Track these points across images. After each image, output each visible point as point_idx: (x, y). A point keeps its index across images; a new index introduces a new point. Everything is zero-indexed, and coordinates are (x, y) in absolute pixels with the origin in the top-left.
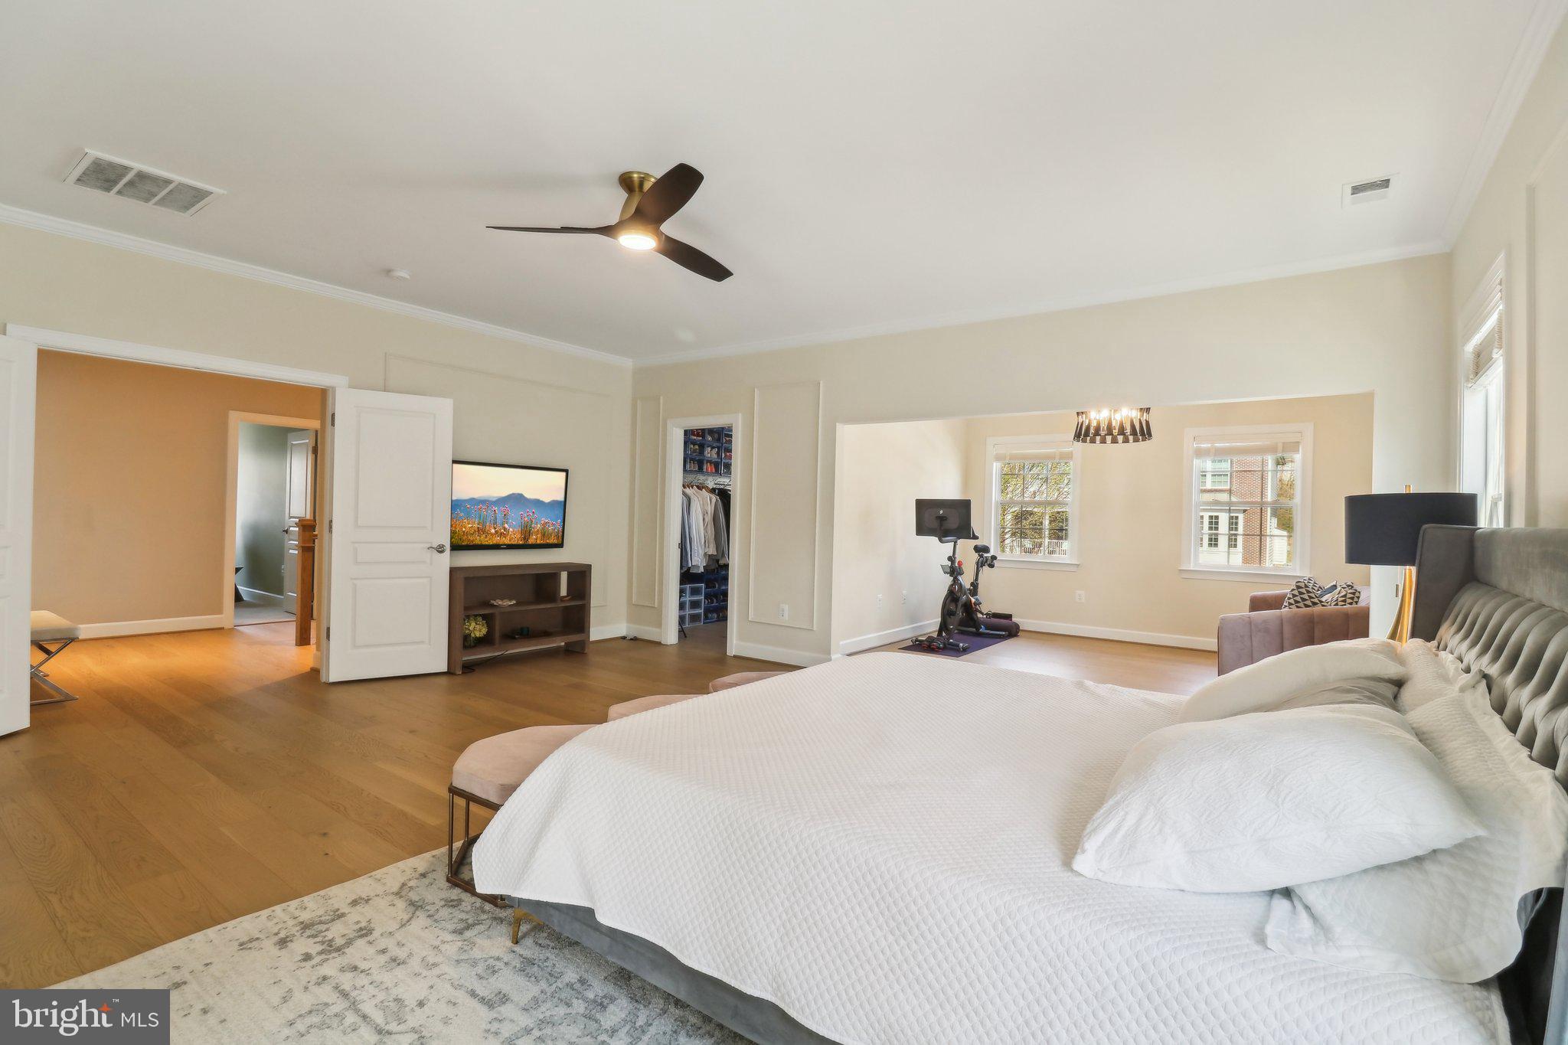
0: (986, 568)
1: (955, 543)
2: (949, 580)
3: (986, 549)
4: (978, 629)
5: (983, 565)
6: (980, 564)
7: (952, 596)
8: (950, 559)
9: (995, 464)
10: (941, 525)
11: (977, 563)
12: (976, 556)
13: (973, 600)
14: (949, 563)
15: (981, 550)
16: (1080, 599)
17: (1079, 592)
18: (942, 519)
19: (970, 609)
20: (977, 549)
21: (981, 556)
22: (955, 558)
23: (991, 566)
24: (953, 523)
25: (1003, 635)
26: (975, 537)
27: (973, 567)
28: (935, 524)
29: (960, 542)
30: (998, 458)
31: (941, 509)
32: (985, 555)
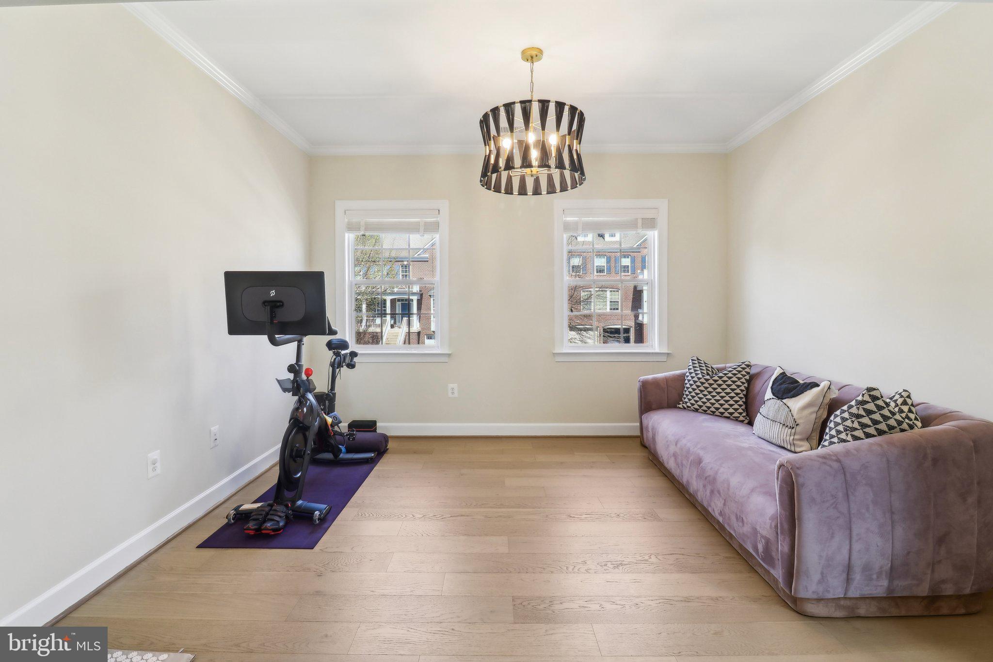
0: (344, 369)
1: (300, 342)
2: (290, 400)
3: (344, 345)
4: (336, 455)
5: (340, 366)
6: (335, 366)
7: (297, 425)
8: (291, 369)
9: (347, 235)
10: (273, 316)
11: (332, 365)
12: (329, 355)
13: (329, 420)
14: (291, 376)
15: (336, 346)
16: (453, 393)
17: (451, 386)
18: (274, 305)
19: (325, 434)
20: (330, 345)
21: (337, 354)
22: (300, 366)
23: (351, 366)
24: (294, 312)
25: (371, 458)
26: (333, 332)
27: (327, 370)
28: (263, 316)
29: (307, 340)
30: (351, 228)
31: (272, 286)
32: (343, 352)
